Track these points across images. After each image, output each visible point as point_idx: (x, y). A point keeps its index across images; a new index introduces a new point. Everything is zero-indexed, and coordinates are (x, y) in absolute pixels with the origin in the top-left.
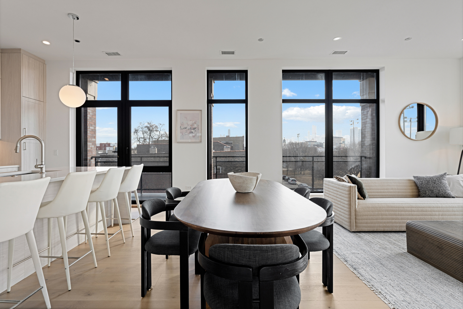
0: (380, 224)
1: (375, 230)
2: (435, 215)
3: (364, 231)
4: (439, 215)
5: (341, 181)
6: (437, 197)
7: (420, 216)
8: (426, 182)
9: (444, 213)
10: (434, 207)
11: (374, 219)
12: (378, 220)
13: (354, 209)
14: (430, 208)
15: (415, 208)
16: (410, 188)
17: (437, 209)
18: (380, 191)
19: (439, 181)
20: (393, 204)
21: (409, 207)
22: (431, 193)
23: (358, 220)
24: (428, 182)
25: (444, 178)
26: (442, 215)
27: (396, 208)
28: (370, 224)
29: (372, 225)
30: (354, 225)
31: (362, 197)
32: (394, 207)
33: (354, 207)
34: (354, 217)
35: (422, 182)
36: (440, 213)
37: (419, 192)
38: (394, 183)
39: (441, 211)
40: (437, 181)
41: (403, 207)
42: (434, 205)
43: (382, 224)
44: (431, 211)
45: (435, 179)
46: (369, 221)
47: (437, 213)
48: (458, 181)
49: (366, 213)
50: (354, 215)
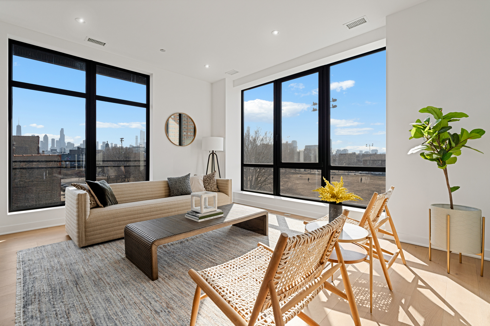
0: (116, 231)
1: (111, 239)
2: (172, 212)
3: (97, 243)
4: (176, 211)
5: (79, 189)
6: (182, 195)
7: (158, 215)
8: (175, 182)
9: (179, 208)
10: (171, 205)
11: (109, 228)
12: (114, 227)
13: (84, 220)
14: (168, 206)
15: (155, 208)
16: (164, 189)
17: (173, 206)
18: (133, 195)
19: (184, 181)
20: (133, 207)
21: (148, 209)
22: (178, 192)
23: (88, 232)
24: (176, 182)
25: (187, 178)
26: (177, 211)
27: (135, 212)
28: (104, 234)
29: (107, 234)
30: (84, 239)
31: (102, 205)
32: (134, 211)
33: (84, 218)
34: (84, 229)
35: (172, 183)
36: (176, 209)
37: (170, 192)
38: (149, 186)
39: (177, 208)
40: (182, 181)
41: (143, 210)
42: (171, 203)
43: (120, 231)
44: (168, 209)
45: (176, 180)
46: (103, 231)
47: (174, 210)
48: (198, 179)
49: (99, 222)
50: (83, 227)
